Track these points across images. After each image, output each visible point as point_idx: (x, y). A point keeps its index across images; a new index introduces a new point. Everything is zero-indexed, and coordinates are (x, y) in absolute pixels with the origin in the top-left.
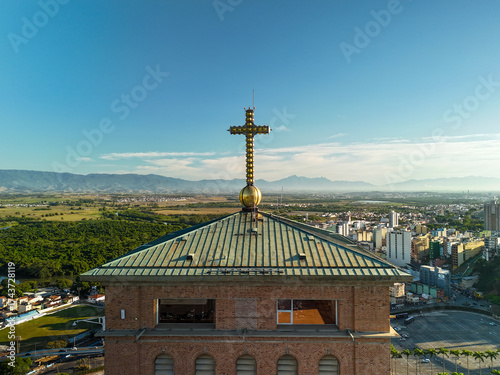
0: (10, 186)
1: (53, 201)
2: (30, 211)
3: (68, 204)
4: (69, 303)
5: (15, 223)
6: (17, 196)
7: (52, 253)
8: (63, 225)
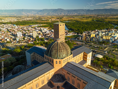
0: (77, 13)
1: (84, 16)
2: (79, 19)
3: (87, 17)
4: (75, 34)
5: (75, 21)
6: (78, 15)
7: (77, 27)
8: (83, 22)
